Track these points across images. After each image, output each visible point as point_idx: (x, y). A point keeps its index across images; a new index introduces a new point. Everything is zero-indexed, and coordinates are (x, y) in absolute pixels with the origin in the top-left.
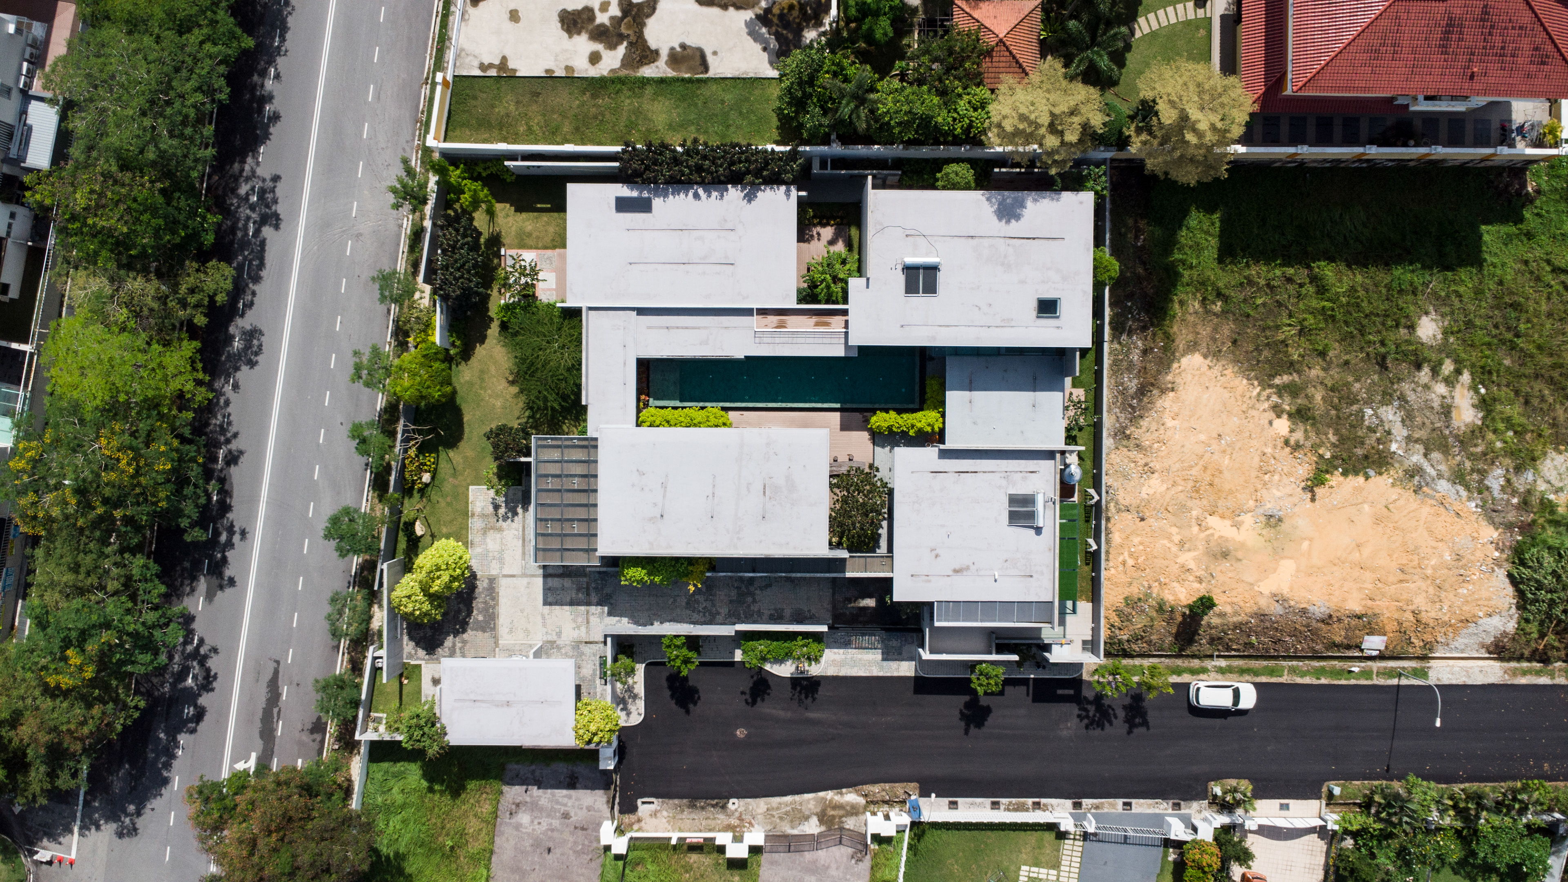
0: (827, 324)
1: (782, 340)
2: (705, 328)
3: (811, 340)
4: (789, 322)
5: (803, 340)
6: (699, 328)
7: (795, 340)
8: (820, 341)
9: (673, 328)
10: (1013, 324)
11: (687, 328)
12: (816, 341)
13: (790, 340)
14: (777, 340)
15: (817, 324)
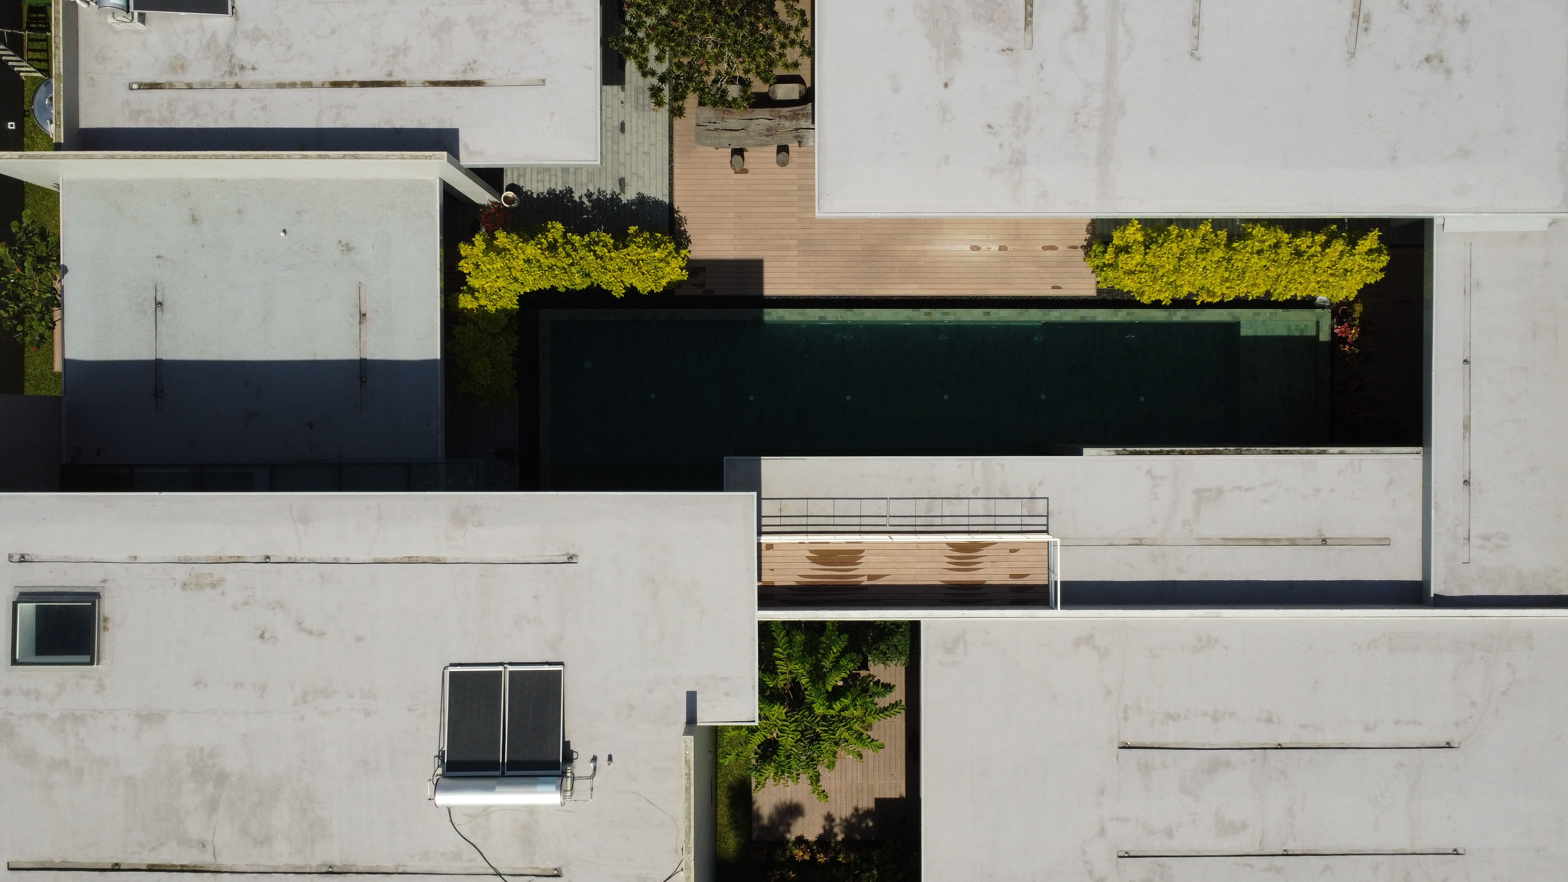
0: (823, 557)
1: (961, 508)
2: (1205, 543)
3: (870, 508)
4: (944, 563)
5: (896, 508)
6: (1228, 542)
7: (921, 507)
8: (841, 507)
9: (1307, 542)
10: (182, 572)
11: (1264, 542)
12: (853, 508)
13: (937, 508)
14: (978, 507)
15: (853, 556)
